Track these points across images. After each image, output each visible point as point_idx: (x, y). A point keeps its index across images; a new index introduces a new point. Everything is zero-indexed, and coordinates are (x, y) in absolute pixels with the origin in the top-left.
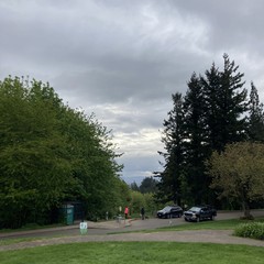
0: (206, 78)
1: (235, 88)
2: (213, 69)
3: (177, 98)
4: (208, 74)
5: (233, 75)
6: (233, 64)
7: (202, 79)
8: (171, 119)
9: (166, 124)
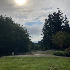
0: (53, 14)
1: (60, 17)
2: (55, 12)
3: (46, 20)
4: (53, 13)
5: (60, 13)
6: (60, 11)
7: (52, 15)
8: (44, 26)
9: (43, 27)
